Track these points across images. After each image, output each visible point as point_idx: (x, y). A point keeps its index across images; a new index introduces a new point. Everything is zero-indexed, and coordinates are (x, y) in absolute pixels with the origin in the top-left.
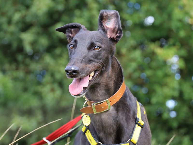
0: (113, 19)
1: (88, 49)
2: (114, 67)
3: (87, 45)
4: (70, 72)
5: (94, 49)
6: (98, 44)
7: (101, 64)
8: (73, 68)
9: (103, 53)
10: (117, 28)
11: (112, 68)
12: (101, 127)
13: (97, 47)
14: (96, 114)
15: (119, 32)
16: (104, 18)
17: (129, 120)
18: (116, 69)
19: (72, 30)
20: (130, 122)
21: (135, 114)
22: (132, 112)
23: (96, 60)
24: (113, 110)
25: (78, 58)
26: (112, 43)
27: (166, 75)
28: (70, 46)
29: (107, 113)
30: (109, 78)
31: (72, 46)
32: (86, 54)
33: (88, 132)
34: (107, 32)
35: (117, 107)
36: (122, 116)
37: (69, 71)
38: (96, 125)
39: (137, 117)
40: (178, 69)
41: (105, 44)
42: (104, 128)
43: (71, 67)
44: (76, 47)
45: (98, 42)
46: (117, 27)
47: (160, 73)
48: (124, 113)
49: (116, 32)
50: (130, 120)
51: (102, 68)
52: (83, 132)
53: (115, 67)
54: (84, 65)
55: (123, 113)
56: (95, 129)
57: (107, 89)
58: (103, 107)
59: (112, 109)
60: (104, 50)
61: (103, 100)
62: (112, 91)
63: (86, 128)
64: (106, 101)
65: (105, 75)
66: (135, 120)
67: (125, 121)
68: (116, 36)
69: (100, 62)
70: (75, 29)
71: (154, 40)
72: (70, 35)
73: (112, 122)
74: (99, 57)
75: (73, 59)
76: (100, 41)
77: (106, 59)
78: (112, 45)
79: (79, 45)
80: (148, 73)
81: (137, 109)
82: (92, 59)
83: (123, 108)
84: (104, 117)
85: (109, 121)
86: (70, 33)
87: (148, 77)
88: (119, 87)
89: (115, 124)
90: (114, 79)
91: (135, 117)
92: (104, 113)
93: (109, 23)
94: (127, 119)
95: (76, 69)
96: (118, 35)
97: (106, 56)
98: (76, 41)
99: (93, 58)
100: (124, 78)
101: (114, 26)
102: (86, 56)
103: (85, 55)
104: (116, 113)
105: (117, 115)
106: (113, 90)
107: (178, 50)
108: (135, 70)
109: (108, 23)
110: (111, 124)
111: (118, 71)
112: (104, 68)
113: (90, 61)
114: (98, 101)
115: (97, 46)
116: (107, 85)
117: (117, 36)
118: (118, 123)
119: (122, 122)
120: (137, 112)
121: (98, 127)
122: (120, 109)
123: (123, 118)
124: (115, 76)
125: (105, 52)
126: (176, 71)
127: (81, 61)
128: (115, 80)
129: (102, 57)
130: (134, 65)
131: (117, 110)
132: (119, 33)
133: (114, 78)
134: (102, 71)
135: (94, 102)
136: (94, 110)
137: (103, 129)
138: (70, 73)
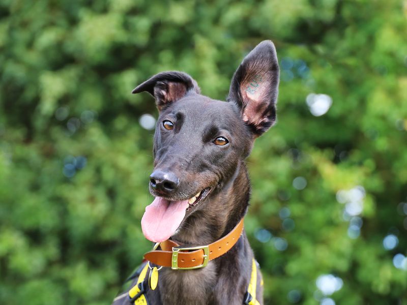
0: (263, 84)
1: (203, 141)
2: (239, 184)
3: (203, 132)
4: (159, 183)
5: (214, 142)
6: (225, 133)
7: (219, 176)
8: (167, 177)
9: (230, 153)
10: (267, 106)
11: (234, 185)
12: (176, 298)
13: (221, 139)
14: (174, 270)
15: (268, 114)
16: (247, 76)
17: (233, 296)
18: (242, 189)
19: (171, 84)
20: (235, 299)
21: (245, 284)
22: (241, 279)
23: (214, 167)
24: (210, 269)
25: (182, 157)
26: (249, 135)
27: (331, 223)
28: (164, 122)
29: (197, 274)
30: (224, 205)
31: (169, 123)
32: (199, 150)
33: (143, 300)
34: (245, 107)
35: (219, 265)
36: (223, 285)
37: (157, 179)
38: (167, 290)
39: (249, 291)
40: (360, 216)
41: (237, 135)
42: (182, 301)
43: (163, 173)
44: (179, 130)
45: (225, 128)
46: (268, 103)
47: (319, 215)
48: (229, 280)
49: (262, 112)
50: (235, 295)
51: (219, 183)
52: (130, 298)
53: (241, 184)
54: (191, 176)
55: (227, 280)
56: (162, 298)
57: (212, 225)
58: (194, 259)
59: (208, 268)
60: (233, 147)
61: (198, 245)
62: (221, 231)
63: (139, 291)
64: (203, 250)
65: (219, 197)
66: (243, 296)
67: (226, 296)
68: (261, 121)
69: (218, 173)
70: (176, 84)
71: (321, 146)
72: (164, 93)
73: (201, 293)
74: (220, 161)
75: (172, 156)
76: (230, 127)
77: (232, 167)
78: (248, 139)
79: (187, 126)
80: (295, 209)
81: (251, 274)
82: (207, 162)
83: (229, 269)
84: (190, 280)
85: (196, 291)
86: (163, 89)
87: (293, 218)
88: (235, 226)
89: (205, 299)
90: (232, 207)
91: (245, 292)
92: (191, 273)
93: (254, 89)
94: (231, 293)
95: (172, 180)
96: (266, 120)
97: (233, 160)
98: (180, 117)
99: (210, 161)
100: (248, 208)
101: (262, 99)
102: (196, 156)
103: (196, 151)
104: (214, 276)
105: (215, 281)
106: (223, 230)
107: (368, 175)
108: (269, 198)
109: (251, 89)
110: (199, 297)
111: (244, 192)
112: (222, 185)
113: (203, 167)
114: (187, 244)
115: (223, 137)
116: (216, 216)
117: (263, 122)
118: (212, 297)
119: (219, 297)
120: (250, 280)
121: (169, 297)
122: (225, 269)
123: (223, 289)
124: (236, 201)
125: (233, 151)
126: (354, 219)
127: (187, 164)
128: (232, 210)
129: (225, 161)
130: (269, 187)
131: (219, 272)
132: (269, 117)
133: (231, 205)
134: (216, 189)
135: (178, 246)
136: (175, 261)
137: (178, 302)
138: (158, 185)
